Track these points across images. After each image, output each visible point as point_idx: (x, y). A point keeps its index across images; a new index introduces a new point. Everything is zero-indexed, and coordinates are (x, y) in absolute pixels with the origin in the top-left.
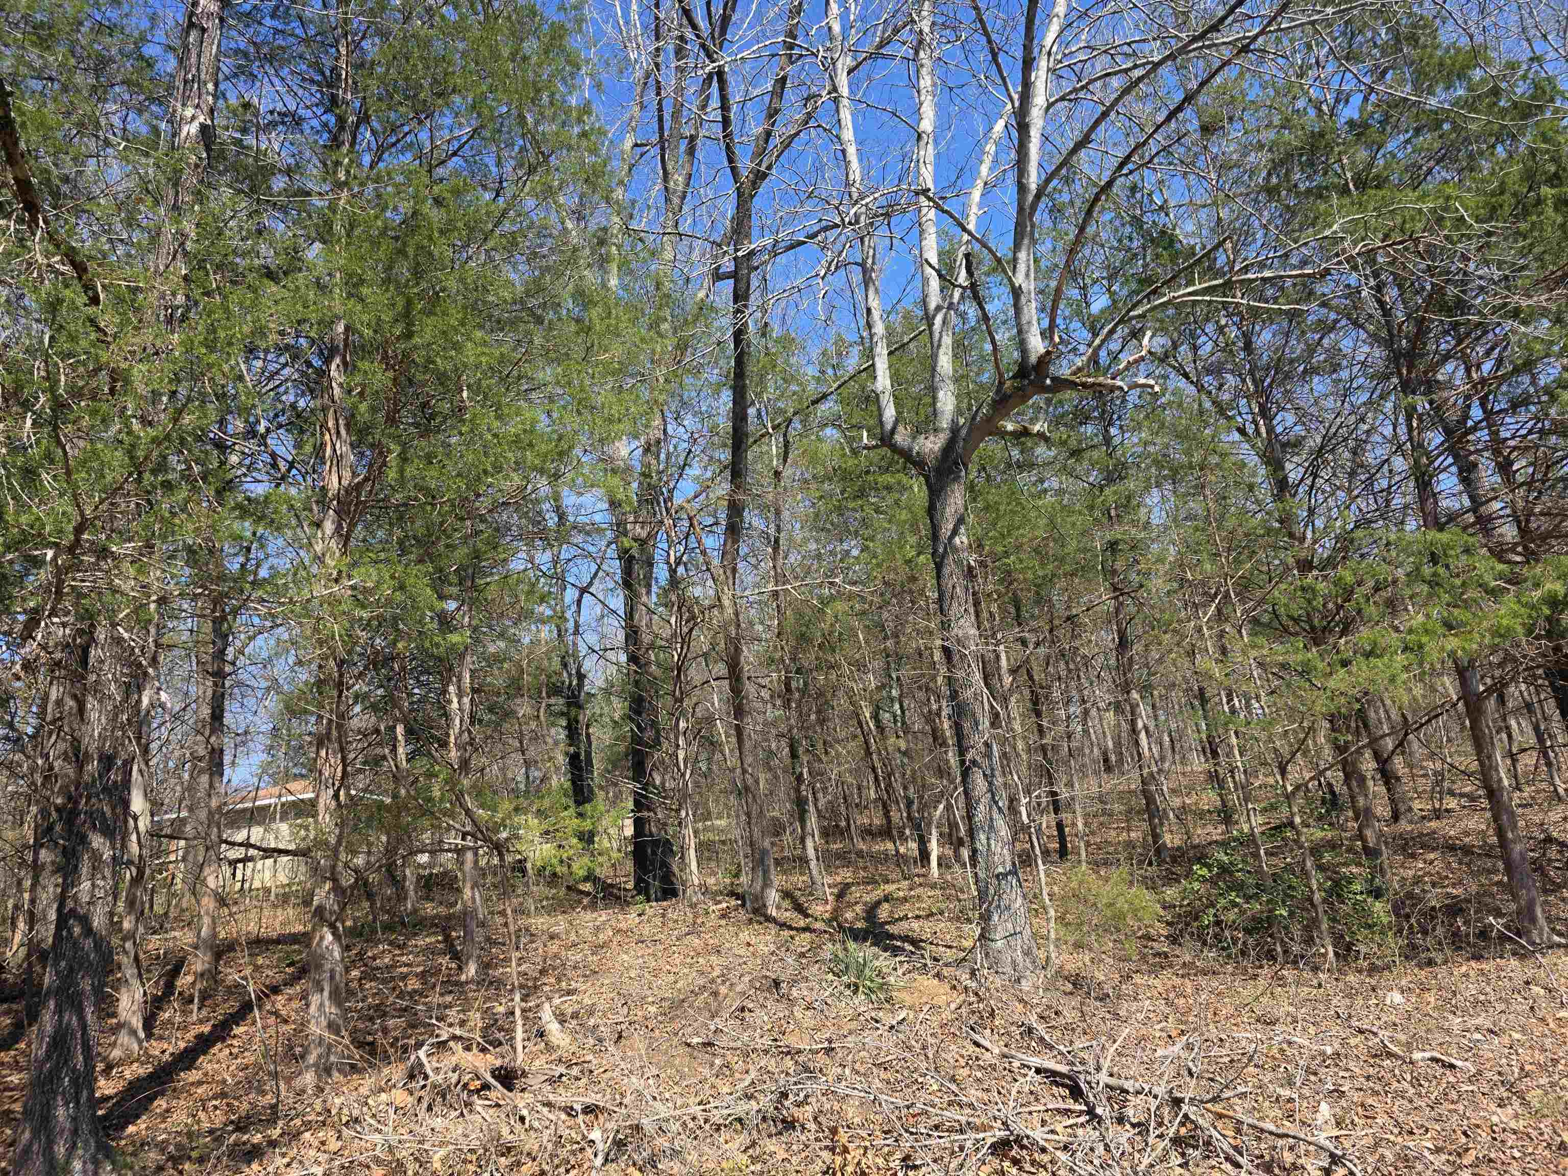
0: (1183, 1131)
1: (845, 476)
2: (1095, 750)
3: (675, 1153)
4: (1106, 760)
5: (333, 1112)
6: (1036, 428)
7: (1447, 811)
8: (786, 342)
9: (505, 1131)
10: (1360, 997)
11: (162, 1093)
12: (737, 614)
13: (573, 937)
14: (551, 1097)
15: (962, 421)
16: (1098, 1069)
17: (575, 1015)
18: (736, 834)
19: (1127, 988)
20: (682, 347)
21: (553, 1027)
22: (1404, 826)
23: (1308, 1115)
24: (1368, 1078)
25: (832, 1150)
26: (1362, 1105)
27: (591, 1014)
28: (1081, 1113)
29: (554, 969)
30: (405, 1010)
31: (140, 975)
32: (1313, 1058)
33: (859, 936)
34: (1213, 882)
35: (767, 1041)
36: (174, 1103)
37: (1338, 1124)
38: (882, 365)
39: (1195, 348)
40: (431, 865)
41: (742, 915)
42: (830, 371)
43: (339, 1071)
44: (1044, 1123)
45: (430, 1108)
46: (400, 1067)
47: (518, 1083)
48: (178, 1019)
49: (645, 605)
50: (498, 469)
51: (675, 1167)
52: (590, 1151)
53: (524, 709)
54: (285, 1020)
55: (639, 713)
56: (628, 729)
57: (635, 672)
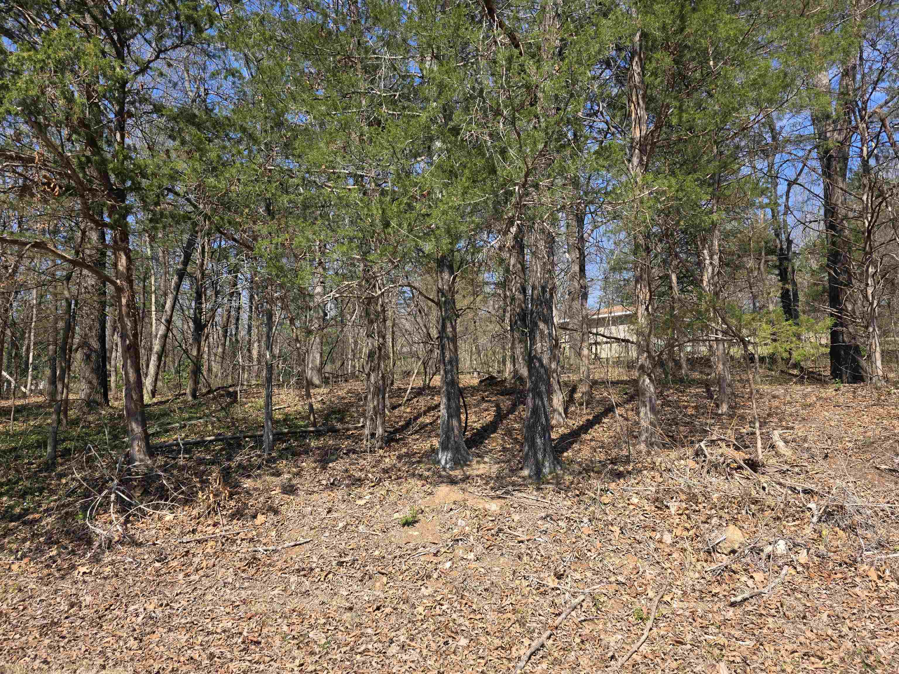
3: (868, 526)
5: (657, 464)
9: (754, 493)
11: (576, 442)
13: (788, 398)
14: (781, 480)
17: (794, 441)
21: (780, 444)
27: (805, 441)
29: (777, 414)
30: (688, 423)
31: (560, 389)
36: (582, 447)
40: (693, 353)
43: (658, 446)
45: (708, 472)
46: (690, 450)
47: (761, 470)
48: (578, 411)
49: (841, 189)
50: (741, 105)
51: (869, 534)
52: (809, 514)
53: (750, 263)
54: (627, 419)
55: (835, 263)
56: (826, 274)
57: (833, 235)
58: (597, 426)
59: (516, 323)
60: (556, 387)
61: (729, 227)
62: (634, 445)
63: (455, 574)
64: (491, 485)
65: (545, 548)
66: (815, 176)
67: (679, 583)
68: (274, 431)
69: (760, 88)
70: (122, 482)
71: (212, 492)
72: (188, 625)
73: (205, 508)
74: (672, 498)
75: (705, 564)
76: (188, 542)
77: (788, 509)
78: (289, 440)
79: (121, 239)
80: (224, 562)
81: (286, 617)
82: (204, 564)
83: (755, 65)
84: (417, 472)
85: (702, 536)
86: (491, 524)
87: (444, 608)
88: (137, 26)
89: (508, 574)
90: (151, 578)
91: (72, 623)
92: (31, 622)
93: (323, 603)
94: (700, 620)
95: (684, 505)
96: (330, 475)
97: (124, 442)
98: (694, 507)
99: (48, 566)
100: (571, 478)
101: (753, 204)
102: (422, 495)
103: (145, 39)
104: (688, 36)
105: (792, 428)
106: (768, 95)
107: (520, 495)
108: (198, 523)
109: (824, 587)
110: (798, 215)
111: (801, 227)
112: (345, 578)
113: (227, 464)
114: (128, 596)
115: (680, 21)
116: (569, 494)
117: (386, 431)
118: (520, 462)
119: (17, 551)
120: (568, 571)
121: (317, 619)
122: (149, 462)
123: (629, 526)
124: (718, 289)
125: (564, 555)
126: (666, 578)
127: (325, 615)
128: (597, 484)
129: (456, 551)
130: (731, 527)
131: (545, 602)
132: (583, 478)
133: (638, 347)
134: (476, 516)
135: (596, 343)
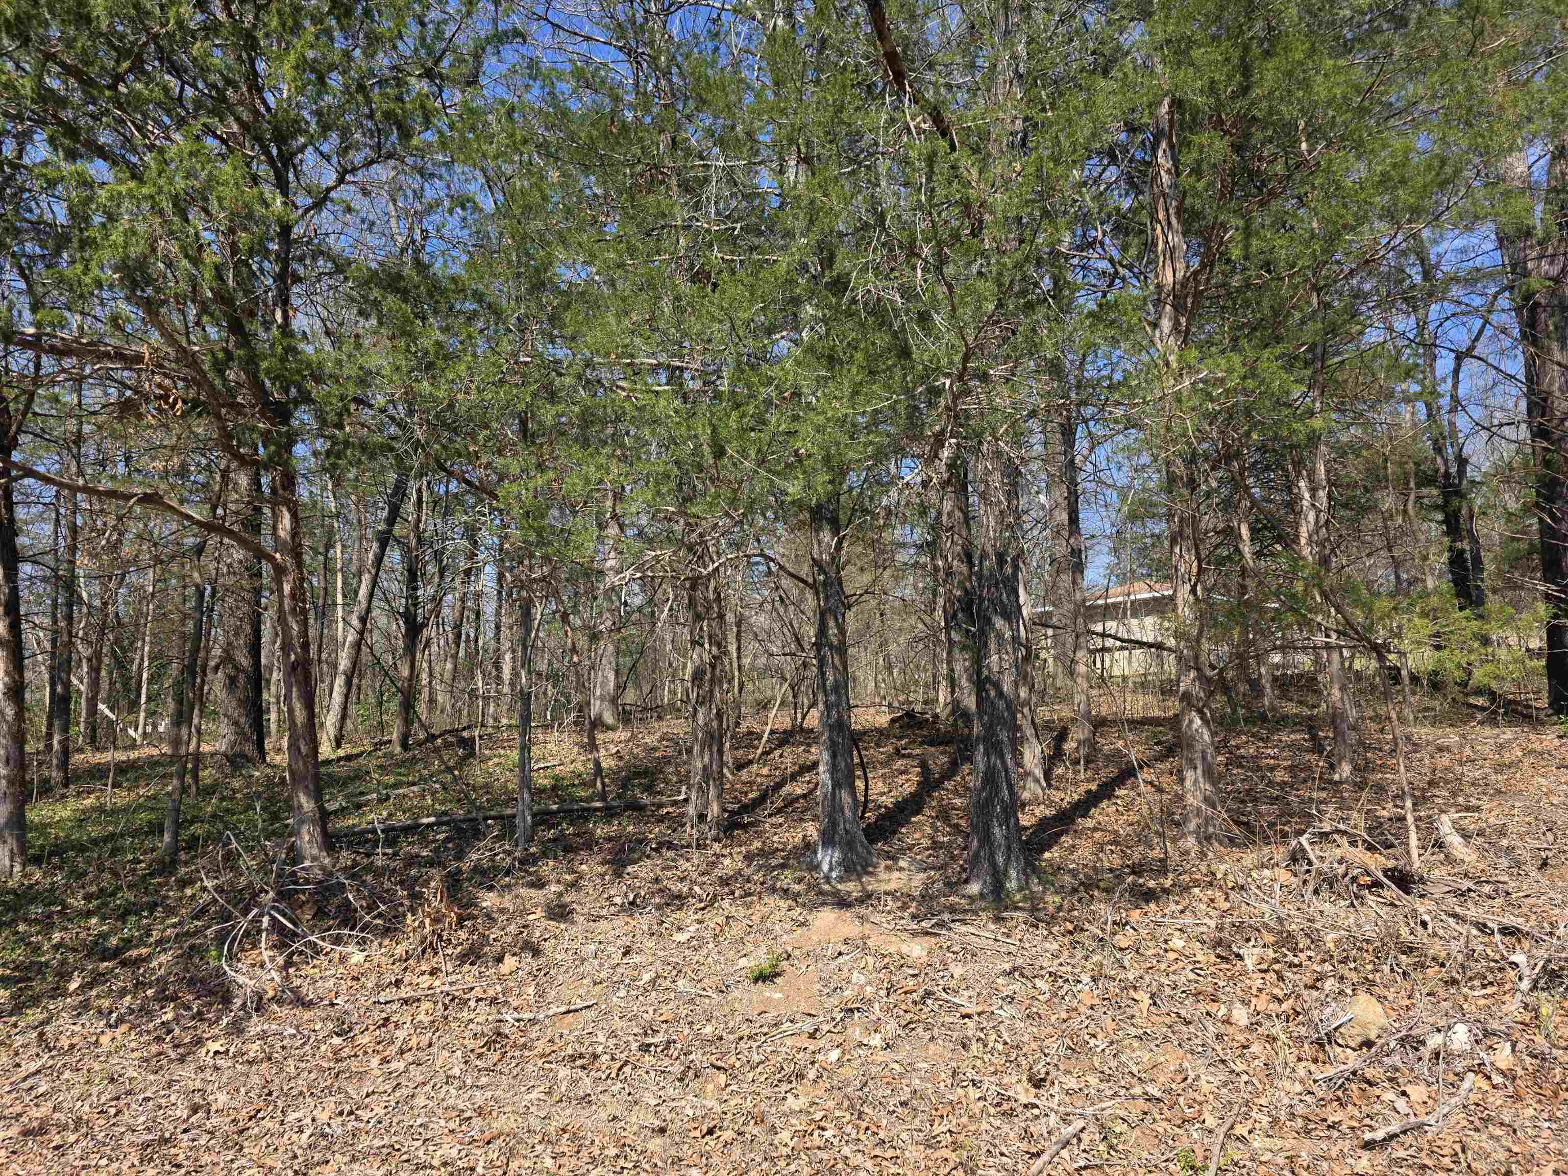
5: (1219, 876)
9: (1404, 932)
11: (1066, 832)
13: (1468, 751)
14: (1458, 909)
17: (1481, 833)
21: (1455, 840)
27: (1502, 834)
29: (1447, 782)
30: (1277, 798)
31: (1037, 736)
36: (1077, 841)
40: (1284, 667)
43: (1219, 842)
45: (1316, 892)
46: (1281, 849)
47: (1416, 888)
48: (1070, 775)
49: (1559, 364)
50: (1361, 220)
52: (1512, 973)
53: (1388, 501)
54: (1160, 790)
55: (1550, 499)
56: (1536, 520)
57: (1545, 449)
58: (1106, 802)
59: (954, 616)
60: (1029, 732)
61: (1344, 438)
62: (1174, 840)
63: (846, 1072)
64: (912, 910)
65: (1010, 1029)
66: (1507, 343)
67: (1263, 1101)
68: (535, 808)
69: (1395, 188)
70: (282, 895)
71: (429, 915)
72: (385, 1151)
73: (417, 942)
74: (1248, 940)
75: (1313, 1067)
76: (386, 1003)
77: (1472, 964)
78: (559, 824)
79: (283, 485)
80: (447, 1038)
81: (549, 1142)
82: (413, 1042)
83: (1384, 146)
84: (778, 884)
85: (1306, 1012)
86: (911, 983)
87: (827, 1134)
88: (307, 131)
89: (943, 1076)
90: (326, 1065)
91: (194, 1140)
92: (128, 1137)
93: (615, 1118)
94: (1305, 1174)
95: (1271, 953)
96: (629, 886)
97: (287, 826)
98: (1290, 957)
99: (159, 1040)
100: (1057, 899)
101: (1390, 396)
102: (788, 926)
103: (321, 153)
104: (1259, 99)
105: (1478, 809)
106: (1412, 200)
107: (964, 929)
108: (406, 969)
109: (1546, 1116)
110: (1477, 413)
111: (1485, 435)
112: (653, 1074)
113: (455, 864)
114: (287, 1095)
115: (1243, 75)
116: (1055, 929)
117: (725, 810)
118: (965, 870)
119: (111, 1012)
120: (1054, 1073)
121: (603, 1148)
122: (327, 861)
123: (1168, 991)
124: (1327, 552)
125: (1047, 1042)
126: (1238, 1090)
127: (619, 1140)
128: (1103, 909)
129: (850, 1030)
130: (1363, 997)
131: (1011, 1130)
132: (1080, 900)
133: (1179, 659)
134: (885, 967)
135: (1104, 650)
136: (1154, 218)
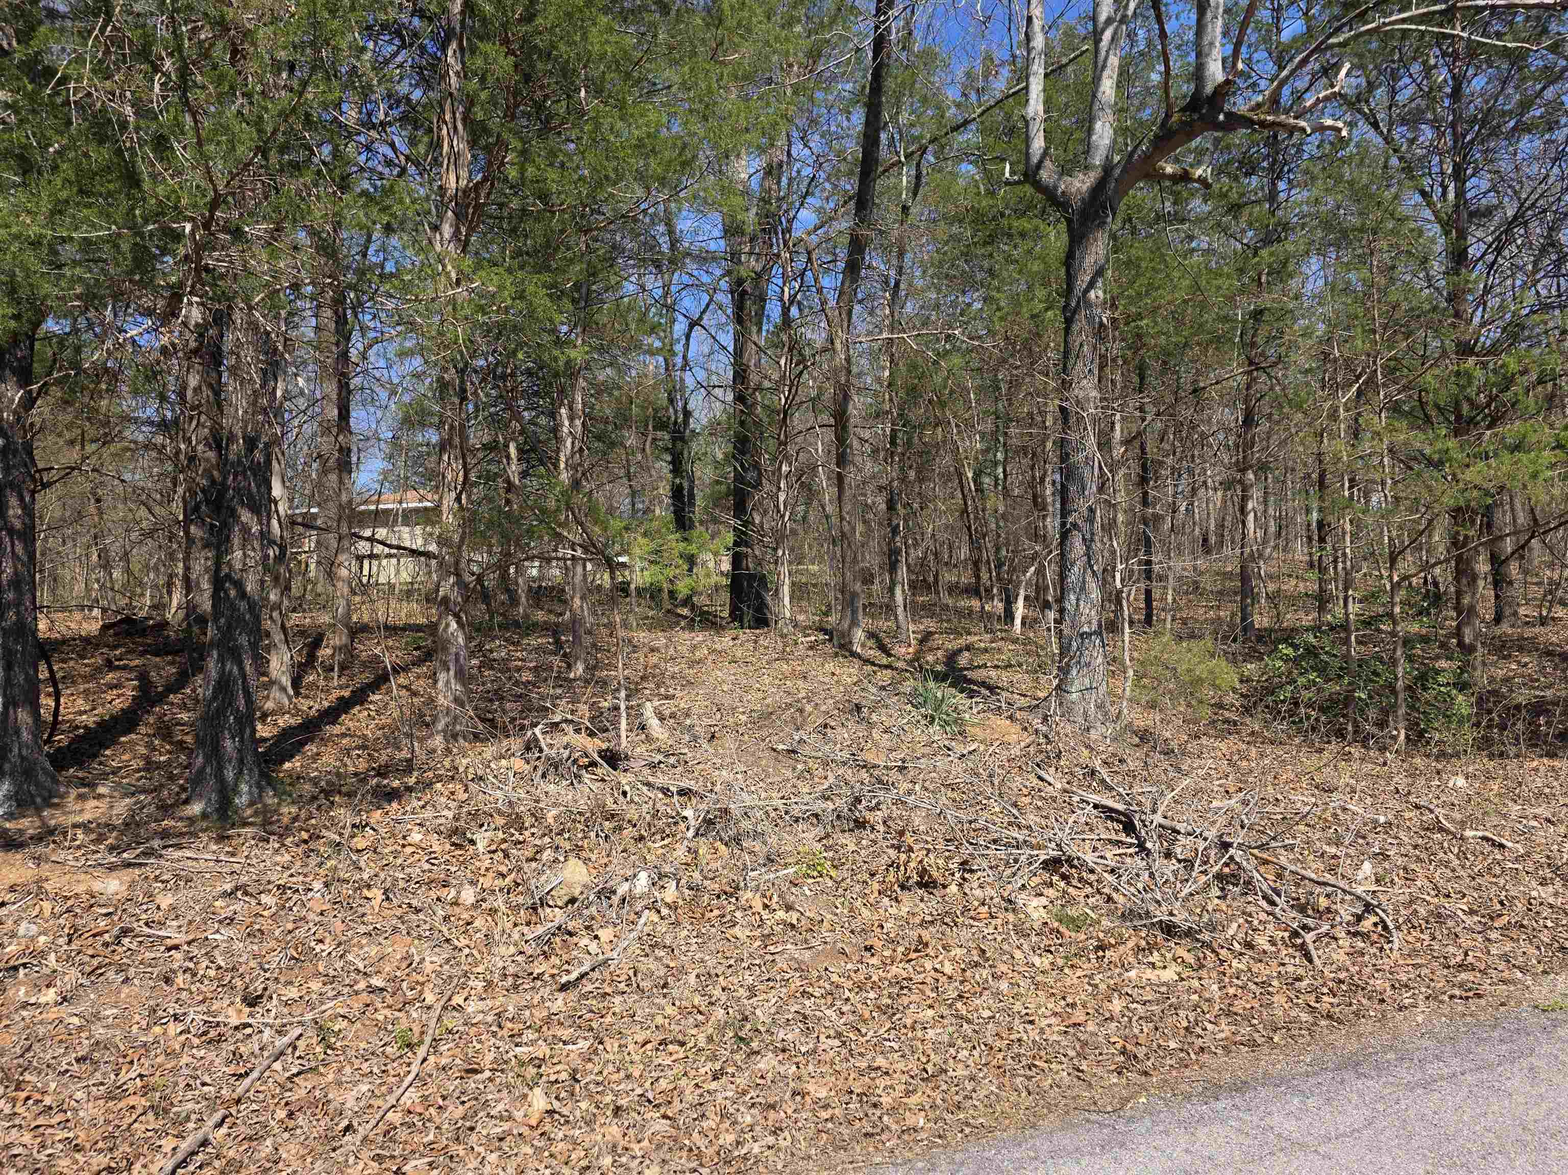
0: (1226, 870)
1: (978, 218)
2: (1197, 529)
3: (757, 835)
4: (1205, 540)
5: (461, 770)
6: (1199, 172)
7: (1553, 619)
8: (928, 57)
9: (609, 801)
10: (1423, 778)
11: (311, 740)
12: (848, 360)
13: (671, 651)
14: (650, 779)
15: (1117, 158)
16: (1154, 811)
17: (673, 716)
18: (826, 578)
19: (1192, 746)
20: (815, 55)
21: (654, 722)
22: (1505, 628)
23: (1349, 872)
24: (1415, 847)
25: (898, 848)
26: (1405, 869)
27: (688, 715)
28: (1131, 845)
29: (654, 677)
30: (520, 696)
31: (287, 641)
32: (1365, 824)
33: (940, 678)
34: (1296, 661)
35: (846, 755)
36: (323, 749)
37: (1377, 881)
38: (1036, 86)
39: (1393, 92)
40: (541, 578)
41: (829, 649)
42: (973, 96)
43: (465, 738)
44: (1095, 849)
45: (544, 776)
46: (518, 741)
47: (622, 765)
48: (322, 683)
49: (755, 344)
50: (620, 178)
51: (757, 846)
52: (683, 825)
53: (631, 440)
54: (415, 694)
55: (743, 453)
56: (732, 469)
57: (742, 411)
58: (358, 708)
59: (197, 508)
60: (278, 637)
61: (601, 376)
62: (421, 740)
64: (111, 841)
65: (229, 953)
66: (723, 319)
67: (480, 969)
69: (647, 156)
74: (482, 826)
75: (526, 930)
77: (656, 822)
85: (525, 882)
86: (102, 924)
89: (137, 1017)
94: (510, 1025)
95: (500, 835)
98: (516, 836)
100: (294, 810)
101: (638, 346)
104: (540, 30)
105: (673, 697)
106: (660, 171)
107: (178, 854)
109: (695, 933)
110: (699, 373)
111: (703, 393)
116: (289, 841)
118: (184, 790)
120: (272, 986)
123: (402, 885)
124: (579, 475)
125: (268, 958)
126: (459, 964)
128: (343, 815)
130: (573, 861)
131: (217, 1058)
132: (319, 808)
133: (441, 564)
134: (68, 911)
135: (372, 556)
136: (441, 119)
